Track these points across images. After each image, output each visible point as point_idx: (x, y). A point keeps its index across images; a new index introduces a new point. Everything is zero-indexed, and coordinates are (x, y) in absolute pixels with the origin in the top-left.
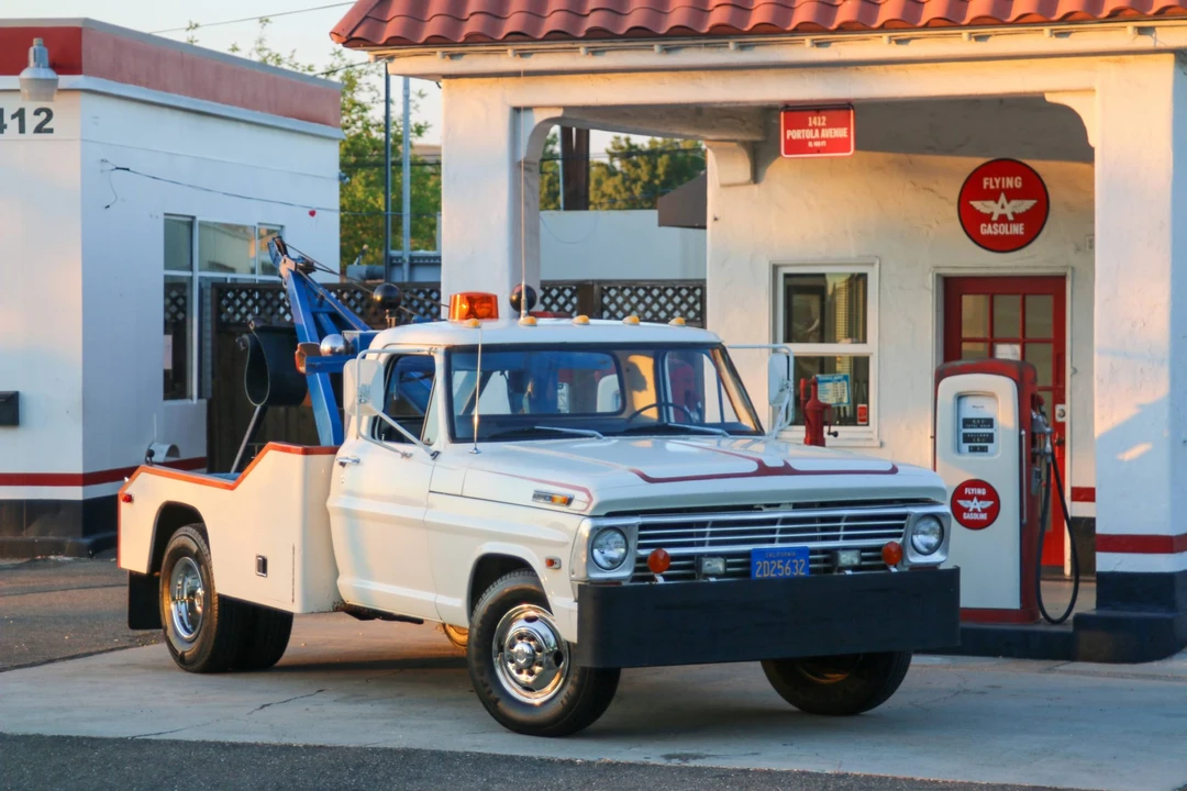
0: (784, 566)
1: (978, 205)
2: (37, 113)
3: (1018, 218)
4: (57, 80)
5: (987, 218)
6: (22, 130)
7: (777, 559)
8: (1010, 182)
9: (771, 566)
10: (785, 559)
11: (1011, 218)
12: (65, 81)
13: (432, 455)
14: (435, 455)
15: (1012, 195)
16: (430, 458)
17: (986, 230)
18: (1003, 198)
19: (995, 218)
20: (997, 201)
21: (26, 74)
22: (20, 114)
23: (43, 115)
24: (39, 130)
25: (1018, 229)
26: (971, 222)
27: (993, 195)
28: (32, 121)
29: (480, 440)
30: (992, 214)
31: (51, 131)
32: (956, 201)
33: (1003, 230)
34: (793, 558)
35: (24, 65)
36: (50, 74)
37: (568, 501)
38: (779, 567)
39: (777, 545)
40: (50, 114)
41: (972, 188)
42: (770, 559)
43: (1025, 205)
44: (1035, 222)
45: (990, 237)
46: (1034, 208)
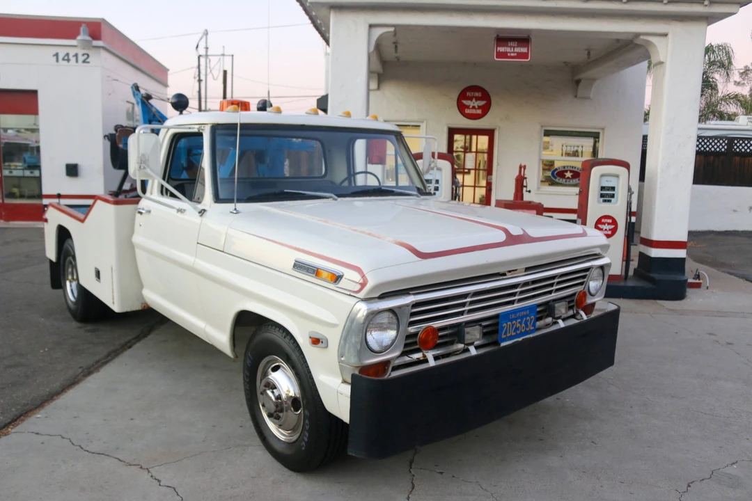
0: (521, 324)
1: (465, 102)
2: (83, 55)
3: (480, 107)
4: (91, 41)
5: (468, 107)
6: (77, 61)
7: (516, 319)
8: (477, 94)
9: (513, 325)
10: (522, 318)
11: (477, 107)
12: (96, 43)
13: (200, 213)
14: (202, 212)
15: (477, 99)
16: (198, 215)
17: (467, 111)
18: (474, 100)
19: (471, 107)
20: (472, 101)
21: (79, 38)
22: (76, 55)
23: (86, 56)
24: (84, 61)
25: (479, 112)
26: (462, 108)
27: (470, 99)
28: (81, 58)
29: (239, 201)
30: (469, 106)
31: (88, 62)
32: (456, 99)
33: (474, 111)
34: (527, 316)
35: (78, 34)
36: (88, 38)
37: (337, 278)
38: (518, 325)
39: (516, 306)
40: (88, 55)
41: (463, 96)
42: (511, 321)
43: (482, 103)
44: (486, 110)
45: (468, 114)
46: (486, 104)
